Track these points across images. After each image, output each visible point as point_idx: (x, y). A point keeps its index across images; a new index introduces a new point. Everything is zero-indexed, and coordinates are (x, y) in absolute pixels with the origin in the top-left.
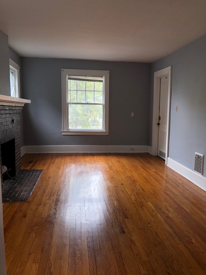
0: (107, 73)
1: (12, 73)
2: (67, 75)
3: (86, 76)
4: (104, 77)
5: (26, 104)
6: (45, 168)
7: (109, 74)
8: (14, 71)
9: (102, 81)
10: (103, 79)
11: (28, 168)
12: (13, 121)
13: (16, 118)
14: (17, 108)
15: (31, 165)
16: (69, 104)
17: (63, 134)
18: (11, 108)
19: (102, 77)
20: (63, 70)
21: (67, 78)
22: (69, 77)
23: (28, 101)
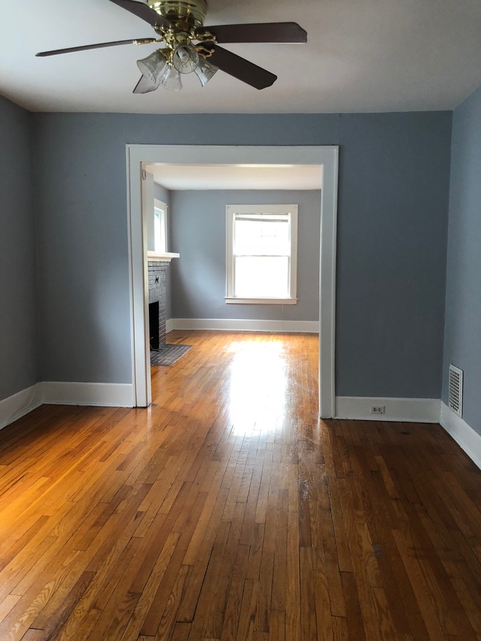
0: (294, 208)
1: (158, 215)
2: (234, 214)
3: (262, 214)
4: (289, 214)
5: (173, 260)
6: (196, 344)
7: (297, 210)
8: (160, 212)
9: (286, 221)
10: (288, 217)
11: (175, 343)
12: (157, 280)
13: (162, 277)
14: (162, 264)
15: (180, 340)
16: (235, 257)
17: (227, 301)
18: (155, 264)
19: (287, 214)
20: (228, 207)
21: (234, 219)
22: (237, 216)
23: (176, 255)
